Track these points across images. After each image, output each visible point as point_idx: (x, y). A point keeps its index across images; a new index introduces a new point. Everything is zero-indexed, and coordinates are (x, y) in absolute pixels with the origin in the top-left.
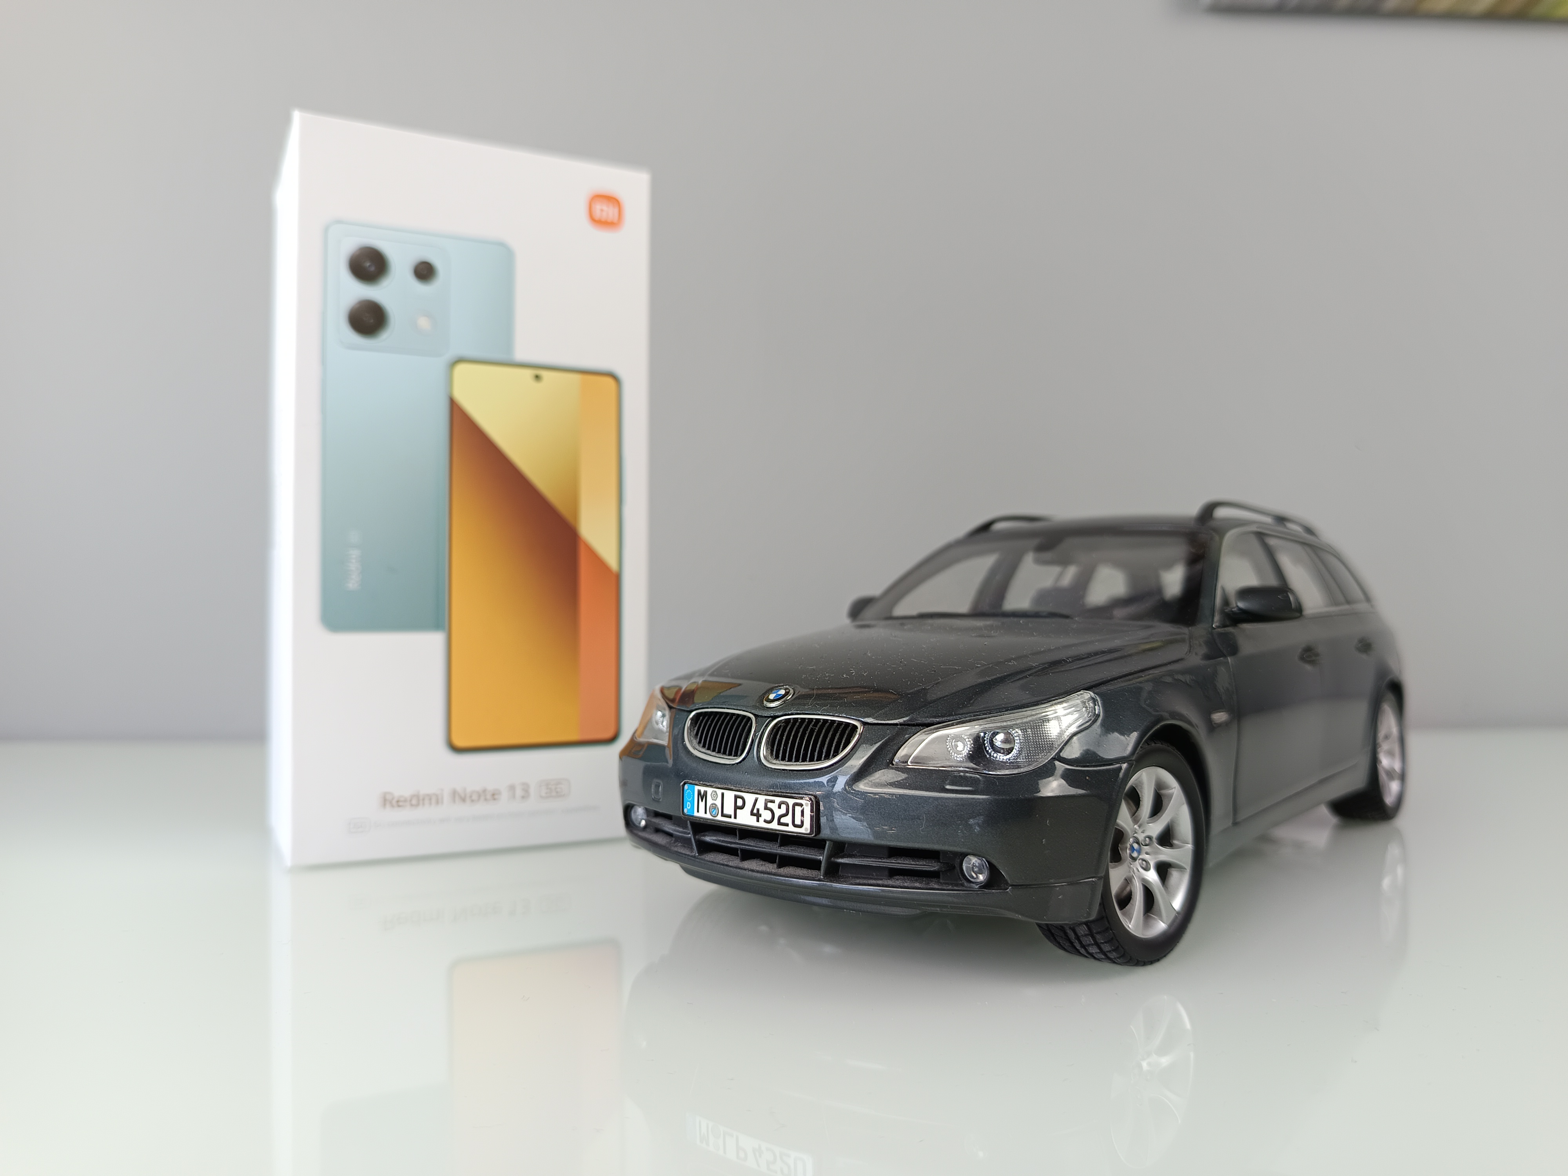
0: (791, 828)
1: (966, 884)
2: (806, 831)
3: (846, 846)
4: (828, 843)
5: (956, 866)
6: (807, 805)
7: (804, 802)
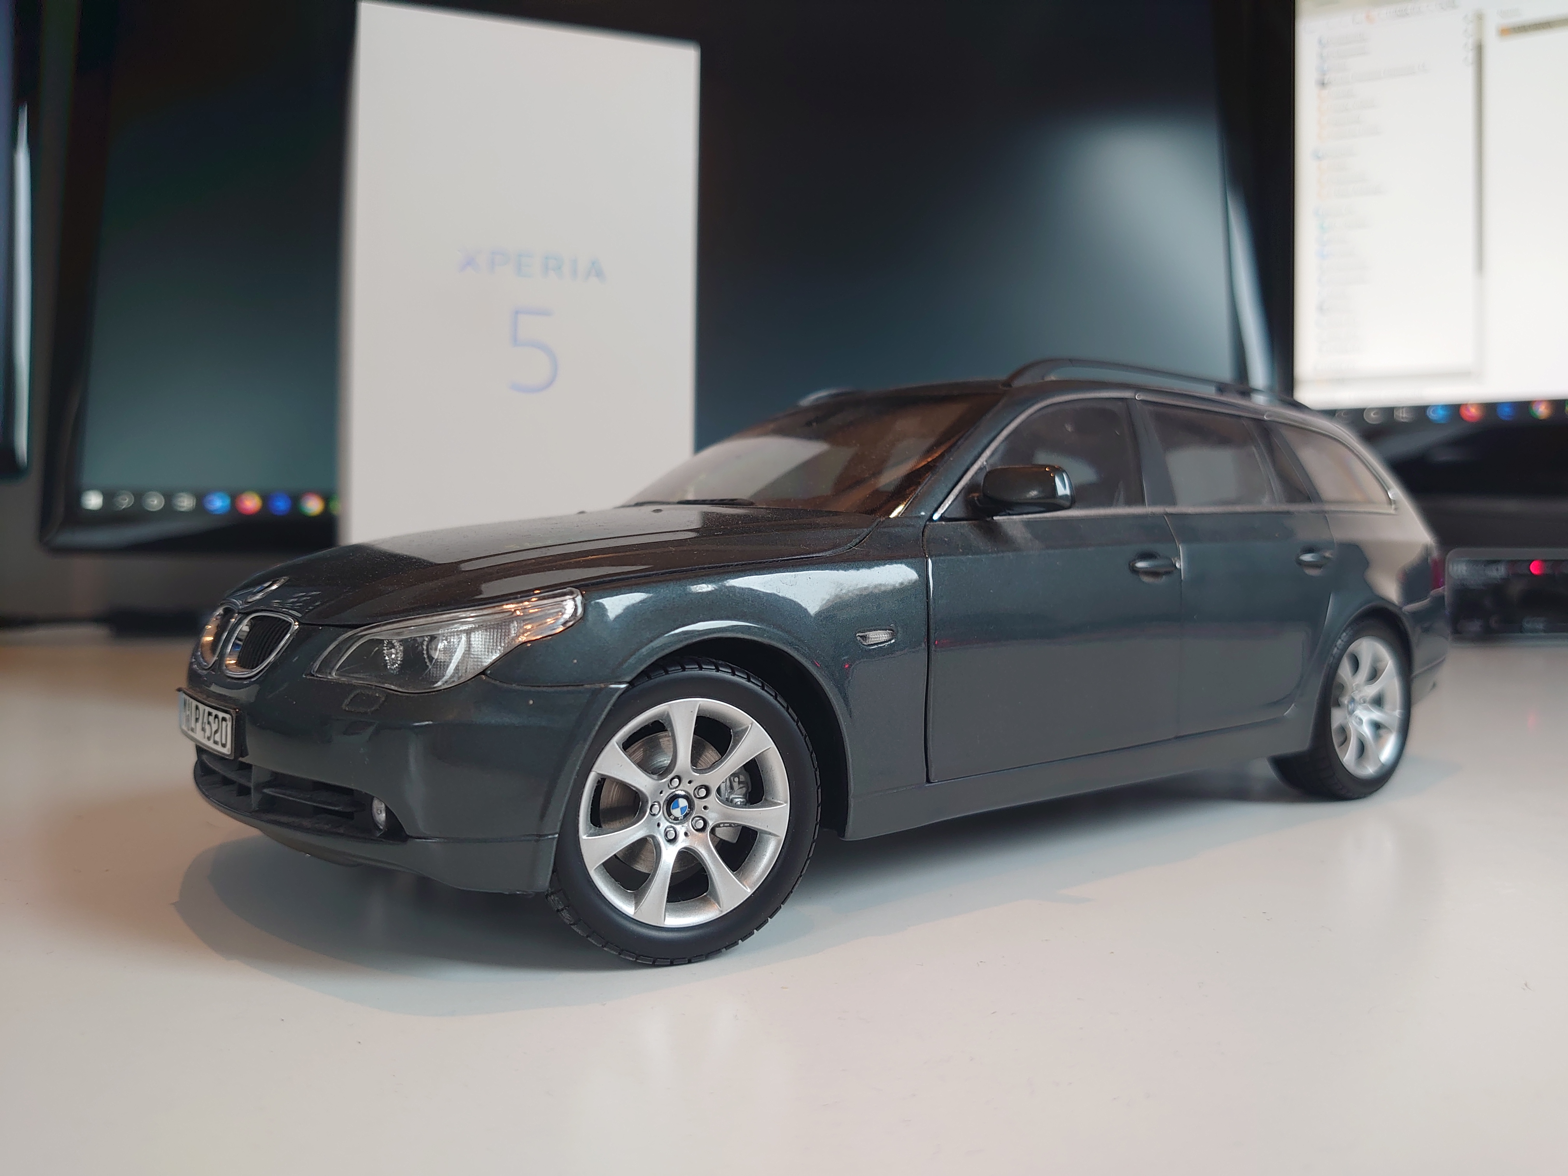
0: (219, 748)
1: (373, 830)
2: (228, 751)
4: (255, 769)
6: (229, 721)
7: (227, 716)
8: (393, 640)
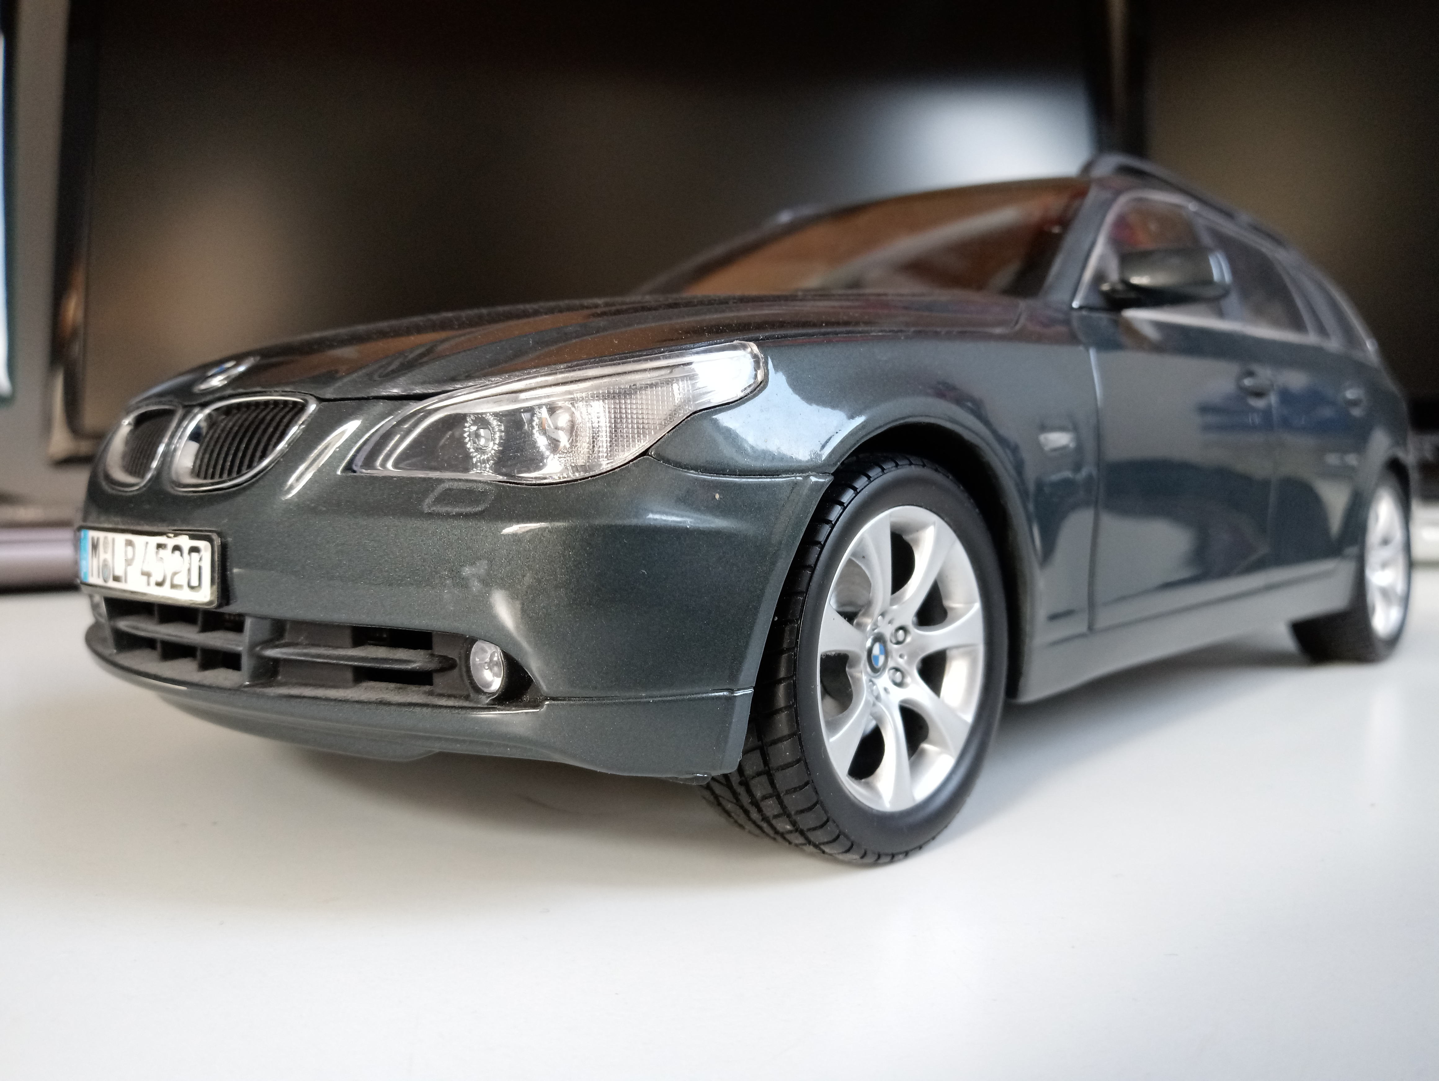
0: (184, 596)
1: (472, 695)
2: (205, 597)
3: (288, 626)
4: (248, 623)
5: (458, 661)
6: (206, 550)
7: (202, 544)
8: (485, 413)
